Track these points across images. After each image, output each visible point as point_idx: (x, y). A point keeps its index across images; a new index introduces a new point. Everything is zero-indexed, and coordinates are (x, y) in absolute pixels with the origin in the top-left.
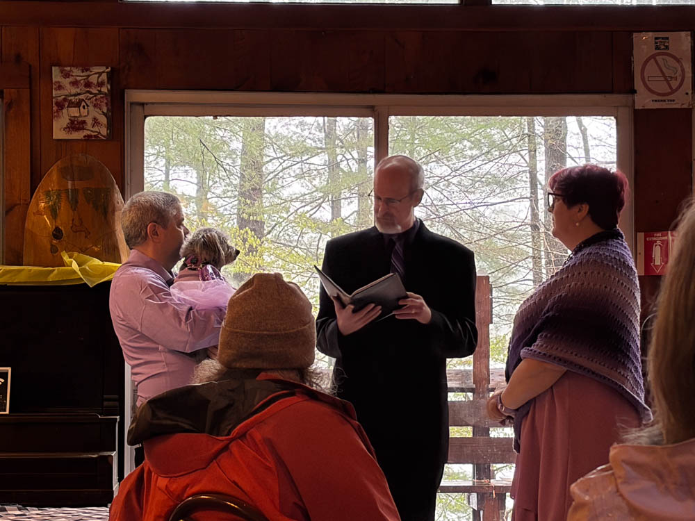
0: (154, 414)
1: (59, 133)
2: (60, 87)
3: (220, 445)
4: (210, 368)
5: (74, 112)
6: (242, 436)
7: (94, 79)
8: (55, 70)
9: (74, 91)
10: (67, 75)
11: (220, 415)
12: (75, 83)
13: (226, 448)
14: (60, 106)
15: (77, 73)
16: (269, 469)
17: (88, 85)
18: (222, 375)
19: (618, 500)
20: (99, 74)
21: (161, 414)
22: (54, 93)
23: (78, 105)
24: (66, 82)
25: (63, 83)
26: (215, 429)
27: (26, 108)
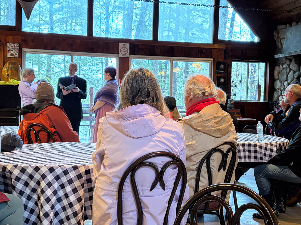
0: (24, 110)
1: (9, 56)
2: (9, 47)
3: (37, 115)
4: (35, 101)
5: (12, 52)
6: (42, 113)
7: (16, 46)
8: (8, 44)
9: (12, 48)
10: (10, 45)
11: (37, 109)
12: (12, 47)
14: (9, 51)
15: (12, 44)
16: (47, 119)
18: (37, 102)
19: (106, 122)
23: (12, 51)
26: (36, 112)
27: (2, 51)
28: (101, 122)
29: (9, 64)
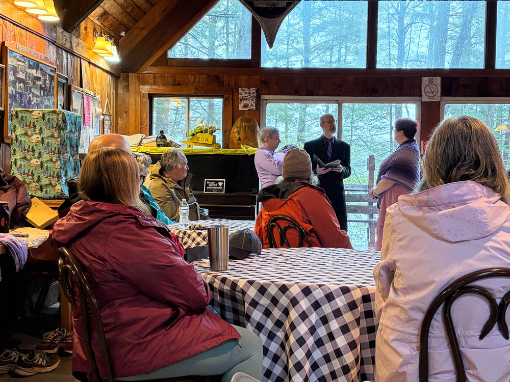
0: (264, 194)
1: (240, 108)
2: (241, 94)
3: (284, 202)
4: (281, 179)
5: (245, 102)
6: (291, 199)
7: (251, 92)
8: (240, 89)
9: (245, 95)
10: (243, 90)
11: (284, 193)
12: (246, 93)
13: (286, 203)
14: (241, 100)
15: (246, 89)
16: (299, 209)
17: (250, 93)
18: (284, 181)
19: (399, 212)
20: (253, 90)
21: (266, 193)
22: (239, 96)
23: (246, 100)
24: (243, 93)
25: (242, 93)
26: (282, 197)
27: (231, 101)
28: (389, 214)
29: (242, 120)
